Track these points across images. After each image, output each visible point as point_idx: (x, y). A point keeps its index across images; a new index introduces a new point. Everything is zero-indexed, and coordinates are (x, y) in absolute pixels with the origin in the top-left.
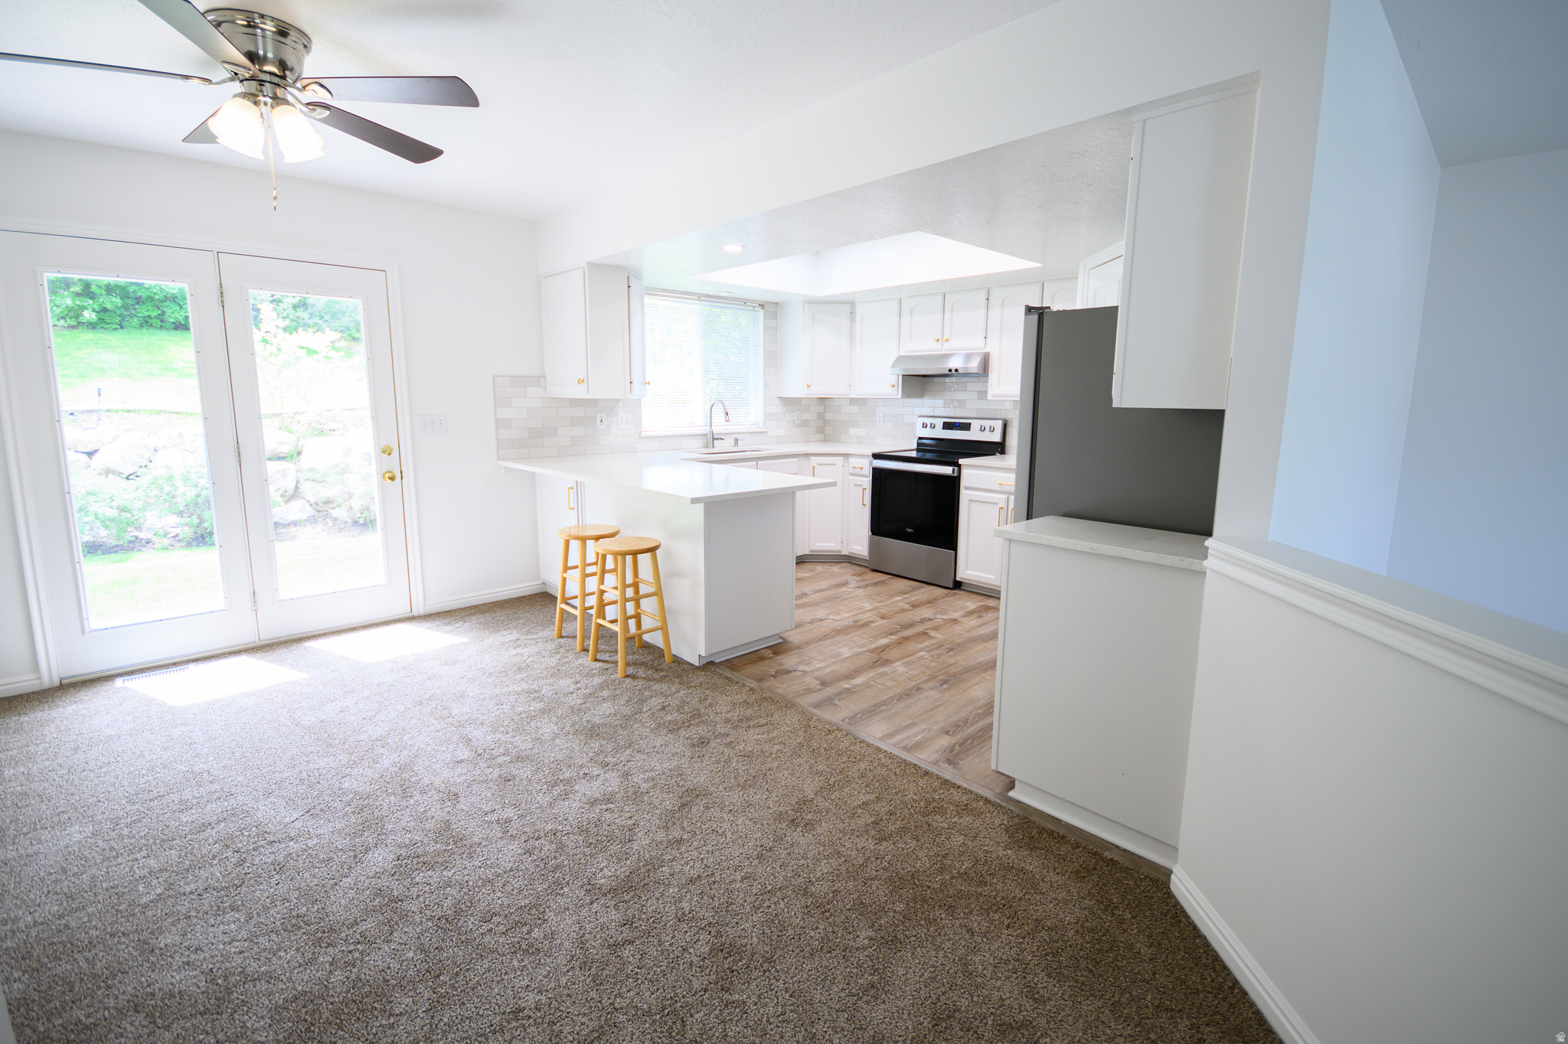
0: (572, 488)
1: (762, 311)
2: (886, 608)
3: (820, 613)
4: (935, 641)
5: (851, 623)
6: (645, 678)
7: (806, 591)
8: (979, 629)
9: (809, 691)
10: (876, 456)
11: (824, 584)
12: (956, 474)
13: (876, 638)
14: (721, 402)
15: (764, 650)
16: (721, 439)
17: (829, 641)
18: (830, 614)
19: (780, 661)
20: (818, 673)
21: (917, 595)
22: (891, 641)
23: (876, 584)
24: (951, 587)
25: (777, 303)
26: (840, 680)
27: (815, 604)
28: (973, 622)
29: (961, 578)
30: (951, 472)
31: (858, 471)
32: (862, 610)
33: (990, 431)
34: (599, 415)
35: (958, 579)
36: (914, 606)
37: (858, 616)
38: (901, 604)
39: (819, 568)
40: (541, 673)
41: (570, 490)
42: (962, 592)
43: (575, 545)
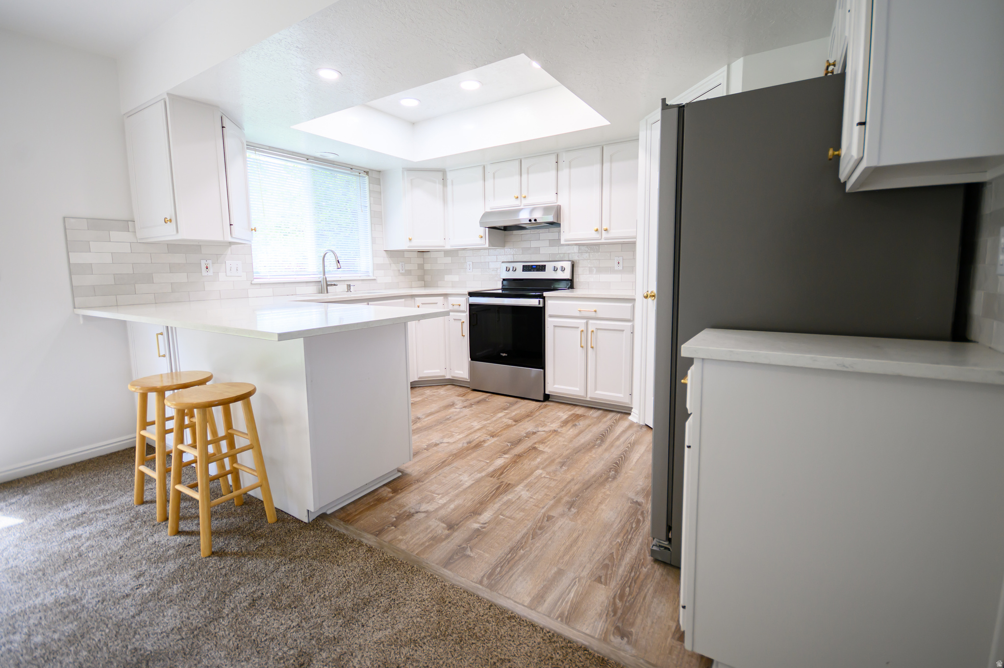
0: (162, 334)
1: (367, 177)
2: (493, 425)
3: (435, 437)
4: (545, 456)
5: (465, 445)
6: (236, 554)
7: (419, 415)
8: (578, 438)
9: (436, 540)
10: (471, 294)
11: (434, 407)
12: (541, 305)
13: (492, 459)
14: (333, 252)
15: (383, 489)
16: (334, 285)
17: (448, 468)
18: (443, 437)
19: (400, 502)
20: (442, 512)
21: (515, 410)
22: (507, 461)
23: (478, 402)
24: (542, 400)
25: (380, 171)
26: (467, 518)
27: (428, 428)
28: (570, 432)
29: (550, 392)
30: (537, 303)
31: (456, 308)
32: (472, 430)
33: (562, 271)
34: (203, 263)
35: (547, 392)
36: (517, 421)
37: (470, 437)
38: (505, 420)
39: (428, 392)
40: (95, 565)
41: (160, 336)
42: (551, 404)
43: (152, 397)
